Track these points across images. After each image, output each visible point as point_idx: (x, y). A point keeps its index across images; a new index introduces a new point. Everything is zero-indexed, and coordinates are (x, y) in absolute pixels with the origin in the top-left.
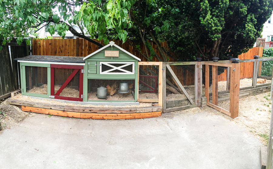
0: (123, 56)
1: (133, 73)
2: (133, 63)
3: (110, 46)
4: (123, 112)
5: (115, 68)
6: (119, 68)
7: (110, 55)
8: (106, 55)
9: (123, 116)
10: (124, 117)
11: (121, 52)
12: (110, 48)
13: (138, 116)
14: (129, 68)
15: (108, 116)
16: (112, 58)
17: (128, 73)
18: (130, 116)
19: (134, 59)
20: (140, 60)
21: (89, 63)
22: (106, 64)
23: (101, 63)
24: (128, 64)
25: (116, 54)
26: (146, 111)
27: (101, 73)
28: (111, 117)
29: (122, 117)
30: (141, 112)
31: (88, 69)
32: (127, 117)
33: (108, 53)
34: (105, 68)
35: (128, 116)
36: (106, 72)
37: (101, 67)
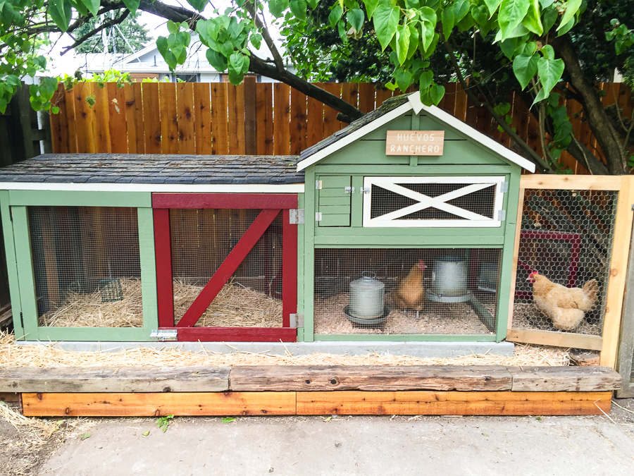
0: (460, 153)
1: (495, 222)
2: (499, 181)
3: (410, 113)
4: (458, 386)
5: (425, 202)
6: (439, 202)
7: (406, 151)
8: (392, 149)
9: (458, 402)
10: (462, 407)
11: (453, 136)
12: (407, 121)
13: (518, 406)
14: (481, 202)
15: (401, 402)
16: (414, 161)
17: (475, 220)
18: (483, 405)
19: (507, 163)
20: (531, 166)
21: (320, 184)
22: (389, 184)
23: (369, 182)
24: (478, 184)
25: (431, 143)
26: (550, 388)
27: (369, 222)
28: (412, 405)
29: (453, 407)
30: (532, 387)
31: (317, 207)
32: (473, 406)
33: (400, 143)
34: (384, 201)
35: (477, 402)
36: (388, 220)
37: (368, 198)
